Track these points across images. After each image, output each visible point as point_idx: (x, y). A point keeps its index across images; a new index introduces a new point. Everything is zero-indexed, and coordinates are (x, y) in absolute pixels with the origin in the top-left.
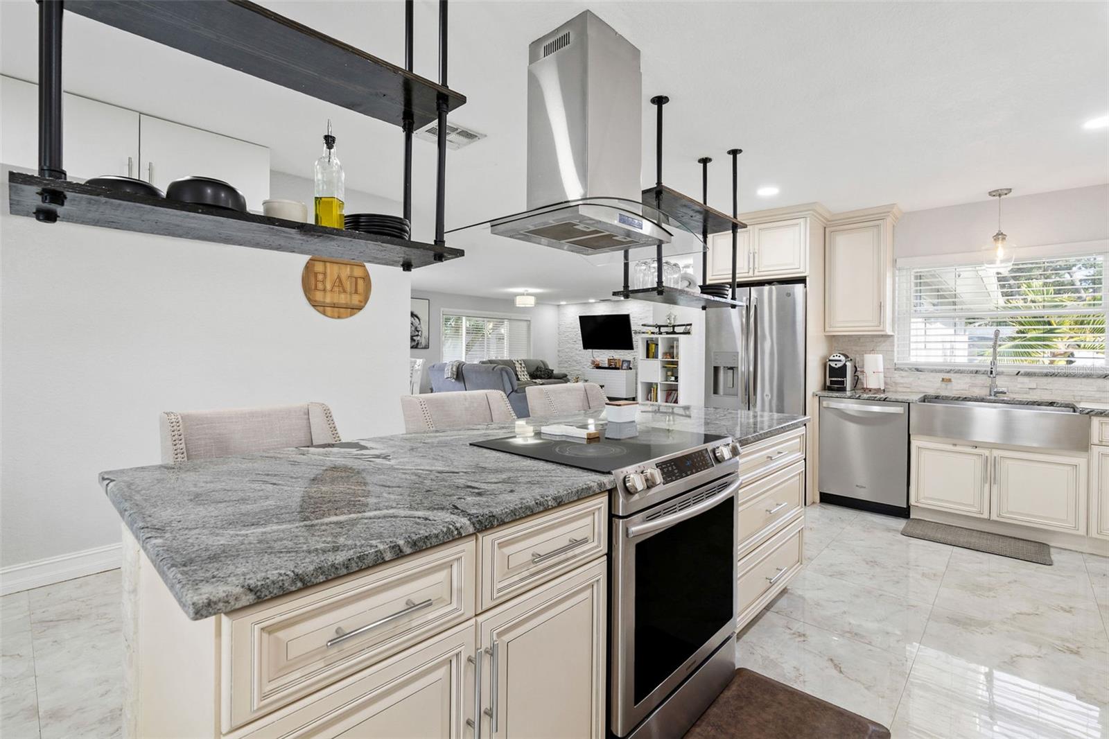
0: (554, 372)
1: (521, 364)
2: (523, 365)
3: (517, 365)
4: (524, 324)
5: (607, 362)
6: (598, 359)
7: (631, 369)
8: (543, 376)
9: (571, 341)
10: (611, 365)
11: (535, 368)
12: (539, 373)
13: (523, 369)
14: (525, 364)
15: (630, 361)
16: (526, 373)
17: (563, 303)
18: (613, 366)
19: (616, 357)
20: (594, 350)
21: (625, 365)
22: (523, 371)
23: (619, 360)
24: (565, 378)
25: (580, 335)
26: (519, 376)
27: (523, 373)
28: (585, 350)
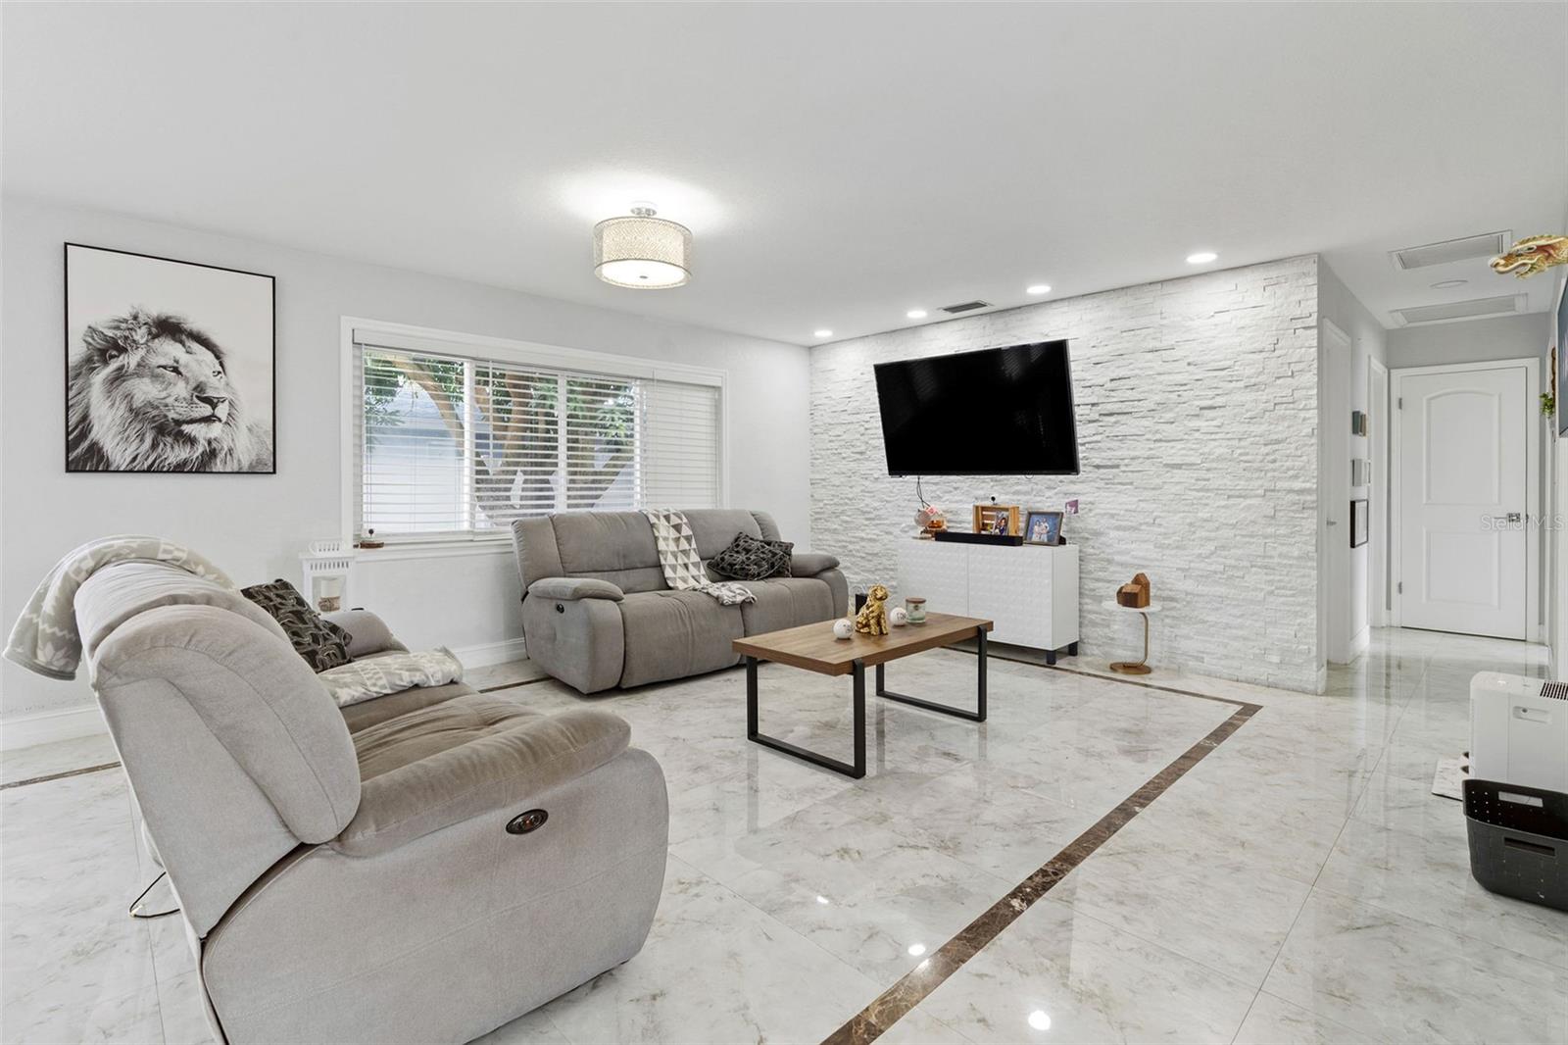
0: (794, 552)
1: (677, 528)
2: (686, 531)
3: (664, 531)
4: (703, 399)
5: (971, 518)
6: (937, 507)
7: (1062, 541)
8: (754, 569)
9: (846, 453)
10: (984, 527)
11: (730, 539)
12: (742, 557)
13: (684, 545)
14: (691, 526)
15: (1058, 515)
16: (694, 557)
17: (823, 334)
18: (993, 533)
19: (1003, 500)
20: (925, 478)
21: (1040, 530)
22: (684, 552)
23: (1016, 508)
24: (829, 574)
25: (881, 432)
26: (668, 573)
27: (682, 559)
28: (897, 479)
